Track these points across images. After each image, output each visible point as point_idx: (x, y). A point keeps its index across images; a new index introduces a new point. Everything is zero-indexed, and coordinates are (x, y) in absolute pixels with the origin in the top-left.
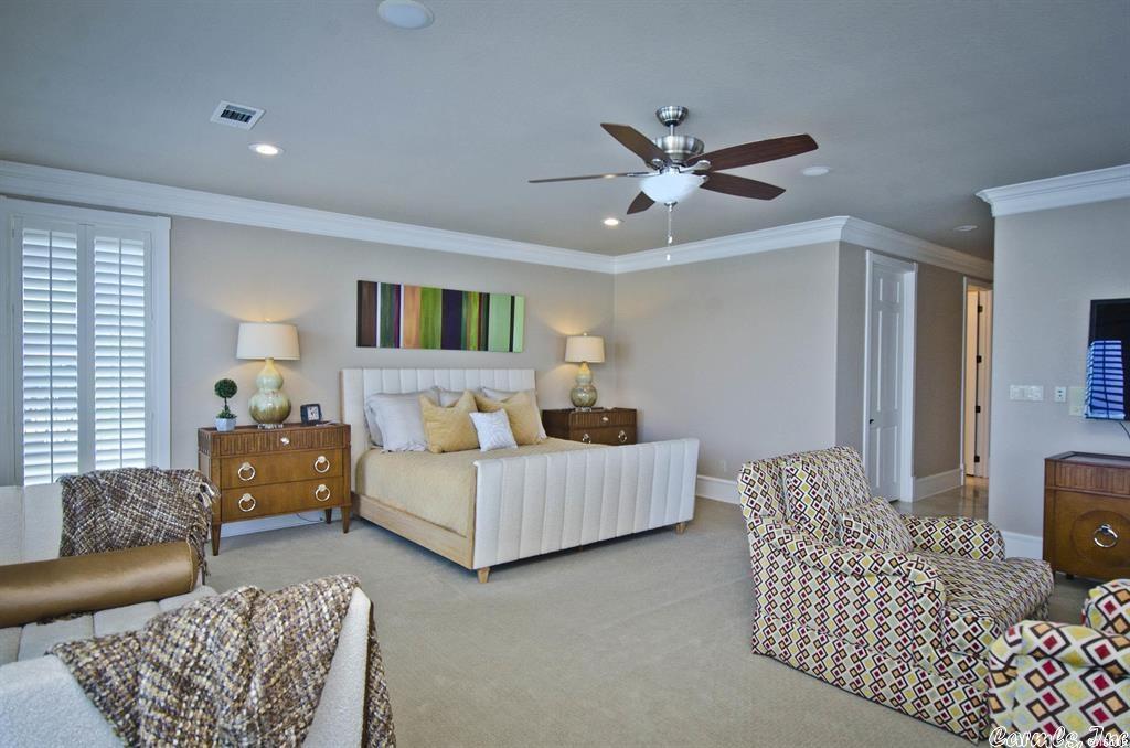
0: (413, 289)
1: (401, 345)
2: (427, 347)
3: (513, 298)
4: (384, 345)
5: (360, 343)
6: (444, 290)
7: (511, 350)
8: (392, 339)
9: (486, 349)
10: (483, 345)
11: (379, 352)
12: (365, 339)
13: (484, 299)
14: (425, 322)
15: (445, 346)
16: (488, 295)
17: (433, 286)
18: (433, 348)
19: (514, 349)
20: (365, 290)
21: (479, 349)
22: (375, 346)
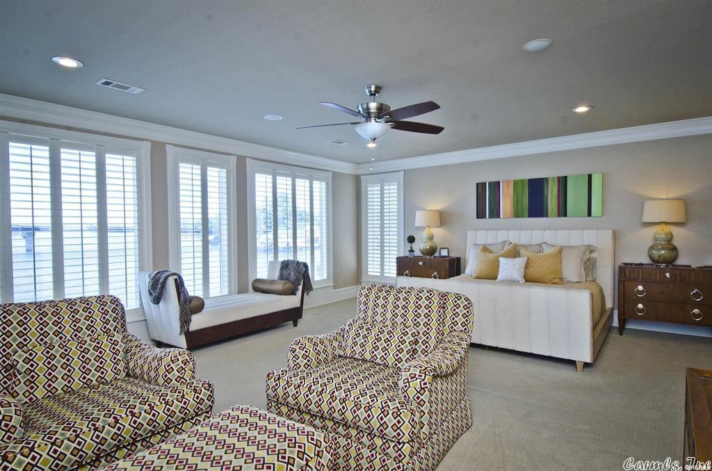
0: (508, 182)
1: (501, 217)
2: (518, 217)
3: (590, 177)
4: (490, 217)
5: (478, 217)
6: (529, 180)
7: (589, 214)
8: (495, 213)
9: (565, 216)
10: (563, 212)
11: (488, 221)
12: (480, 214)
13: (563, 182)
14: (517, 202)
15: (530, 215)
16: (566, 177)
17: (522, 179)
18: (522, 217)
19: (592, 214)
20: (481, 187)
21: (559, 216)
22: (486, 218)
